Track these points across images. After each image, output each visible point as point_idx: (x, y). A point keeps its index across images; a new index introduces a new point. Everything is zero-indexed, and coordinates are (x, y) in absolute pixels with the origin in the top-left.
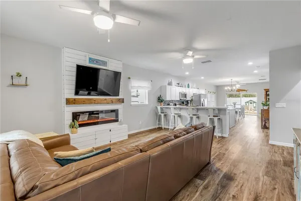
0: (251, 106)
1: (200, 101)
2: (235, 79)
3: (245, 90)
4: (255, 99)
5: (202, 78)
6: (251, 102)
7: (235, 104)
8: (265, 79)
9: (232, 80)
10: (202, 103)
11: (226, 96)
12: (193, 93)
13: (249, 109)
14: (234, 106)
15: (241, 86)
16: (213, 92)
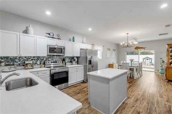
0: (148, 62)
1: (87, 58)
4: (152, 57)
5: (90, 29)
6: (147, 58)
7: (132, 61)
8: (167, 34)
9: (127, 34)
10: (88, 60)
11: (126, 53)
12: (81, 49)
13: (146, 64)
14: (131, 63)
15: (139, 43)
16: (113, 50)
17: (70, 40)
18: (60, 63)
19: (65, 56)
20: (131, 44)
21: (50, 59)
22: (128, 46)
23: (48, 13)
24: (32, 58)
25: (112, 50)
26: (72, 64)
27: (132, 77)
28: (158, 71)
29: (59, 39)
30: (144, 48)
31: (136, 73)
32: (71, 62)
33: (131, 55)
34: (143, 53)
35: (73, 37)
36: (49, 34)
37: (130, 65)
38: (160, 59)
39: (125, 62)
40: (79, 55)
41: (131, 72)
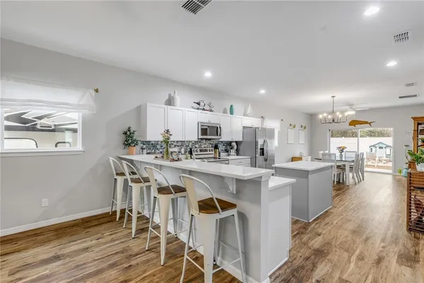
0: (381, 154)
1: (256, 143)
2: (342, 95)
3: (366, 123)
4: (388, 141)
5: (263, 92)
6: (381, 145)
7: (342, 150)
8: (416, 96)
9: (333, 97)
10: (259, 147)
11: (329, 134)
12: (244, 127)
13: (377, 159)
14: (341, 155)
15: (358, 112)
16: (302, 126)
17: (225, 112)
18: (211, 152)
19: (221, 140)
20: (340, 116)
21: (197, 146)
22: (333, 121)
23: (208, 74)
24: (175, 144)
25: (298, 127)
26: (229, 155)
27: (341, 181)
28: (400, 172)
29: (211, 111)
30: (370, 124)
31: (351, 175)
32: (227, 151)
33: (342, 137)
34: (371, 134)
35: (231, 106)
36: (199, 104)
37: (338, 158)
38: (405, 147)
39: (327, 152)
40: (240, 139)
41: (340, 171)
